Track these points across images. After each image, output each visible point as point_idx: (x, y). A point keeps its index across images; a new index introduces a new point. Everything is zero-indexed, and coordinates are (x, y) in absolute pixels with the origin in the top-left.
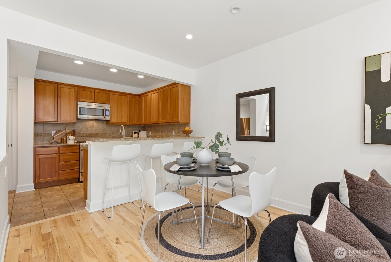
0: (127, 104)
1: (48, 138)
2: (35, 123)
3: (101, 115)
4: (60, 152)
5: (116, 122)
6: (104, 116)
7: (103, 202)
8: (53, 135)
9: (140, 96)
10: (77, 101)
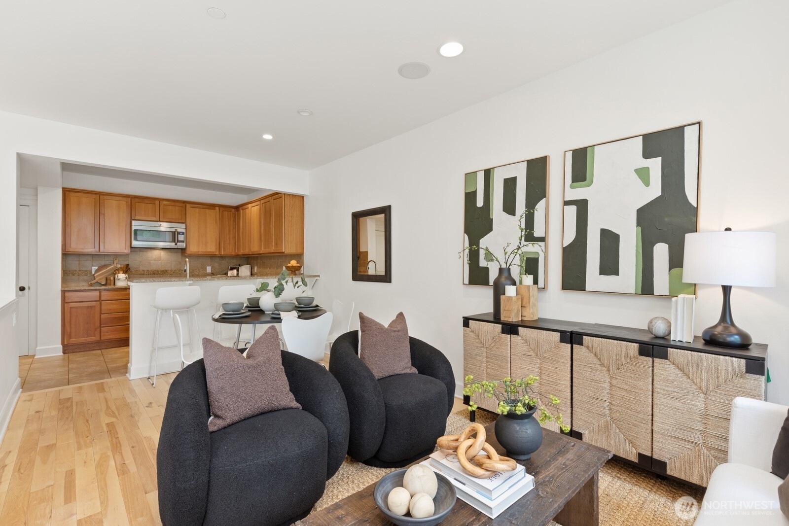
0: (216, 222)
1: (85, 277)
2: (65, 255)
3: (171, 241)
4: (102, 299)
5: (196, 252)
6: (175, 242)
7: (150, 367)
8: (93, 273)
9: (237, 208)
10: (132, 219)
